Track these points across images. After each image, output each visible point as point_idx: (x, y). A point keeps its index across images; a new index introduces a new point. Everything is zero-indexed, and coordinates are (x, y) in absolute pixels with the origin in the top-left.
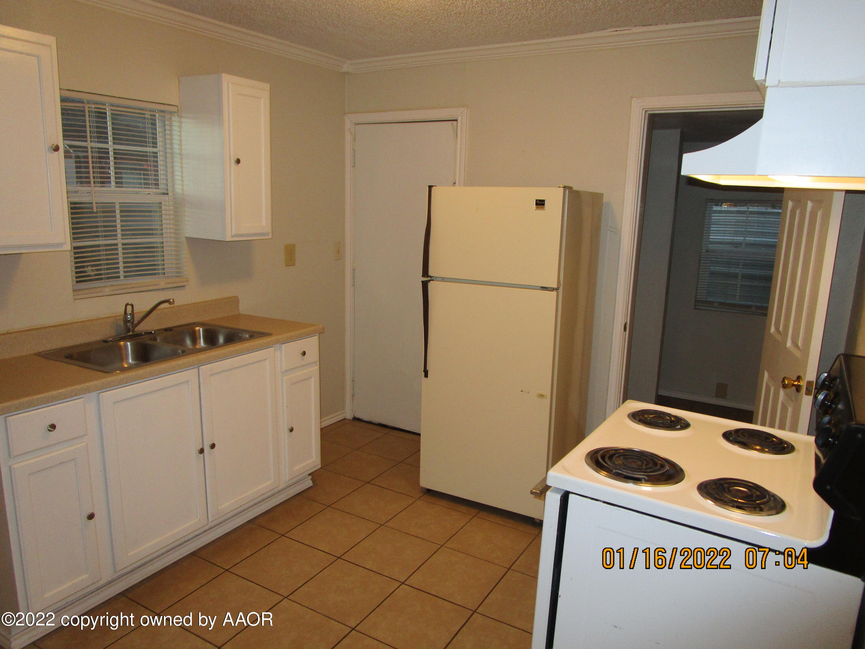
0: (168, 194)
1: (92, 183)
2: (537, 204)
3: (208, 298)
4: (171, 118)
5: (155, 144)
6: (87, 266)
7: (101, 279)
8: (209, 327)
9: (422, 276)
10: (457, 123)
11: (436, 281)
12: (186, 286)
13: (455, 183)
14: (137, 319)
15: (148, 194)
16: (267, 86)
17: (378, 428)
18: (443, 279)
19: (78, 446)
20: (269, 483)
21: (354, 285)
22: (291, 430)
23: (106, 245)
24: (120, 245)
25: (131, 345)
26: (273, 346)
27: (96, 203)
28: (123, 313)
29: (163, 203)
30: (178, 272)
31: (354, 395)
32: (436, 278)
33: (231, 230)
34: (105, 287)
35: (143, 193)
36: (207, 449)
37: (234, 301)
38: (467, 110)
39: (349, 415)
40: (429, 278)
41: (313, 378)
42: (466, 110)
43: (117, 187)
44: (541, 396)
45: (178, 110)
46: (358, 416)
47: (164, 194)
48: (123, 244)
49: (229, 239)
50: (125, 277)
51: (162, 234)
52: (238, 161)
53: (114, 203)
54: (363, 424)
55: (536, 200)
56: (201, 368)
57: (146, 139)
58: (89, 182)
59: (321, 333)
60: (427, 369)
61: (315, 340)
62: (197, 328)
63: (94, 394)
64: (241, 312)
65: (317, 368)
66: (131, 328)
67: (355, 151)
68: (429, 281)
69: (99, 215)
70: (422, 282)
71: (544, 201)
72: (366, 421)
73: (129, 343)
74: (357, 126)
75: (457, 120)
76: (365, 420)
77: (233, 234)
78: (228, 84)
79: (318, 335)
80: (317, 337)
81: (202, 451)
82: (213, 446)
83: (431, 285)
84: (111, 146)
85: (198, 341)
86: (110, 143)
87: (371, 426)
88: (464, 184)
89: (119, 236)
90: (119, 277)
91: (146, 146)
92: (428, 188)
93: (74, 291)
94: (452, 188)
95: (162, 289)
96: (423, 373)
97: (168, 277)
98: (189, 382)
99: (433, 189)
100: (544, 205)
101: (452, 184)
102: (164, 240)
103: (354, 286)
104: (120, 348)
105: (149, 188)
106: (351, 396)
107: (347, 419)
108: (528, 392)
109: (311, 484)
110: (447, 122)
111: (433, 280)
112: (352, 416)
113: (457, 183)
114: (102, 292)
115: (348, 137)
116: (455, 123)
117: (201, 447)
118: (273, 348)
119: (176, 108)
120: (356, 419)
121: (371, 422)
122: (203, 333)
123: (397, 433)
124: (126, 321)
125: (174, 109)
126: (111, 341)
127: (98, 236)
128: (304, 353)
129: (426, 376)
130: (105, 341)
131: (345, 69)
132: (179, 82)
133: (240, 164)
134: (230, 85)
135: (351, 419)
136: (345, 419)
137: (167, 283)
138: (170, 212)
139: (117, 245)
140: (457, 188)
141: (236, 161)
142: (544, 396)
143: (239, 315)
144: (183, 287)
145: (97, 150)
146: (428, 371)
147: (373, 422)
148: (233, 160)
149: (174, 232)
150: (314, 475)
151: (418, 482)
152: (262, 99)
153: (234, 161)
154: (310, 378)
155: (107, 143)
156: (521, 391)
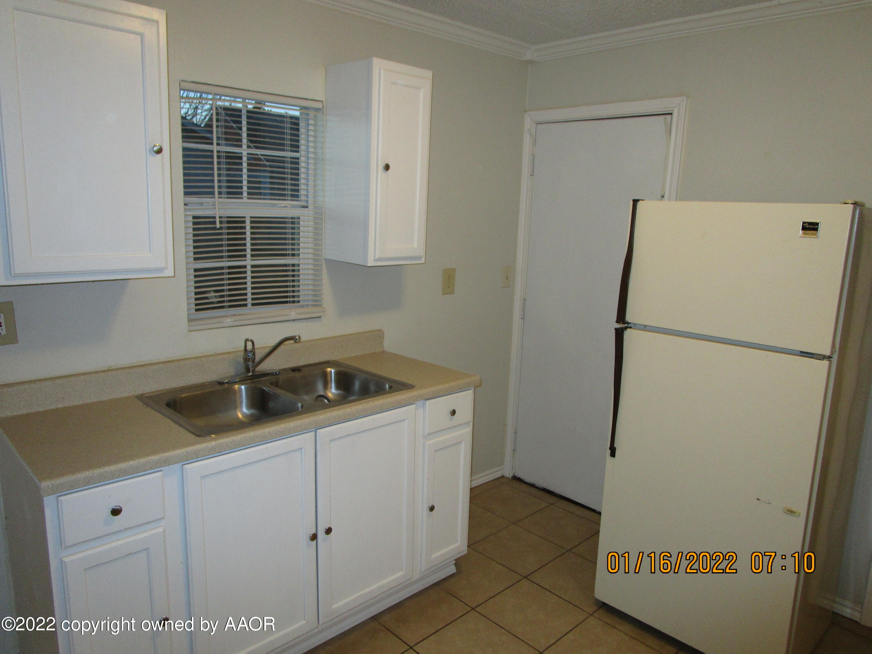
0: (308, 207)
1: (216, 193)
2: (804, 228)
3: (349, 331)
4: (316, 116)
5: (295, 147)
6: (210, 291)
7: (223, 307)
8: (342, 369)
9: (616, 322)
10: (672, 118)
11: (634, 329)
12: (322, 317)
13: (663, 197)
14: (258, 358)
15: (284, 207)
16: (429, 74)
17: (542, 494)
18: (645, 328)
19: (154, 532)
20: (401, 573)
21: (524, 318)
22: (432, 509)
23: (230, 267)
24: (249, 268)
25: (246, 389)
26: (415, 403)
27: (220, 217)
28: (243, 348)
29: (301, 217)
30: (315, 301)
31: (515, 449)
32: (635, 324)
33: (375, 253)
34: (227, 316)
35: (278, 206)
36: (321, 535)
37: (379, 335)
38: (687, 101)
39: (509, 474)
40: (626, 325)
41: (463, 443)
42: (685, 100)
43: (249, 198)
44: (791, 512)
45: (323, 106)
46: (519, 475)
47: (304, 207)
48: (253, 266)
49: (371, 263)
50: (253, 305)
51: (298, 255)
52: (387, 167)
53: (245, 217)
54: (524, 486)
55: (804, 223)
56: (318, 431)
57: (285, 141)
58: (213, 193)
59: (477, 387)
60: (615, 446)
61: (468, 395)
62: (329, 369)
63: (177, 467)
64: (385, 350)
65: (468, 430)
66: (251, 367)
67: (534, 156)
68: (626, 328)
69: (223, 231)
70: (616, 329)
71: (817, 224)
72: (529, 482)
73: (243, 387)
74: (539, 126)
75: (671, 114)
76: (527, 481)
77: (376, 258)
78: (380, 70)
79: (473, 388)
80: (471, 391)
81: (314, 537)
82: (329, 531)
83: (628, 334)
84: (244, 151)
85: (329, 386)
86: (244, 147)
87: (533, 490)
88: (676, 198)
89: (249, 256)
90: (246, 305)
91: (283, 150)
92: (632, 203)
93: (190, 321)
94: (659, 203)
95: (294, 320)
96: (609, 451)
97: (303, 306)
98: (303, 450)
99: (639, 205)
100: (816, 229)
101: (659, 197)
102: (301, 261)
103: (524, 320)
104: (234, 392)
105: (285, 200)
106: (512, 450)
107: (506, 477)
108: (767, 502)
109: (455, 571)
110: (657, 117)
111: (631, 328)
112: (512, 475)
113: (666, 196)
114: (222, 322)
115: (527, 140)
116: (669, 117)
117: (313, 531)
118: (414, 406)
119: (321, 103)
120: (516, 478)
121: (534, 484)
122: (334, 377)
123: (564, 504)
124: (246, 360)
125: (319, 105)
126: (227, 383)
127: (222, 257)
128: (453, 413)
129: (613, 454)
130: (221, 383)
131: (528, 57)
132: (326, 72)
133: (389, 171)
134: (382, 72)
135: (511, 478)
136: (503, 476)
137: (299, 314)
138: (309, 228)
139: (245, 267)
140: (665, 203)
141: (384, 167)
142: (795, 513)
143: (383, 352)
144: (320, 318)
145: (224, 154)
146: (615, 448)
147: (536, 485)
148: (381, 166)
149: (313, 252)
150: (458, 562)
151: (592, 590)
152: (422, 90)
153: (383, 166)
154: (461, 442)
155: (241, 146)
156: (758, 499)
